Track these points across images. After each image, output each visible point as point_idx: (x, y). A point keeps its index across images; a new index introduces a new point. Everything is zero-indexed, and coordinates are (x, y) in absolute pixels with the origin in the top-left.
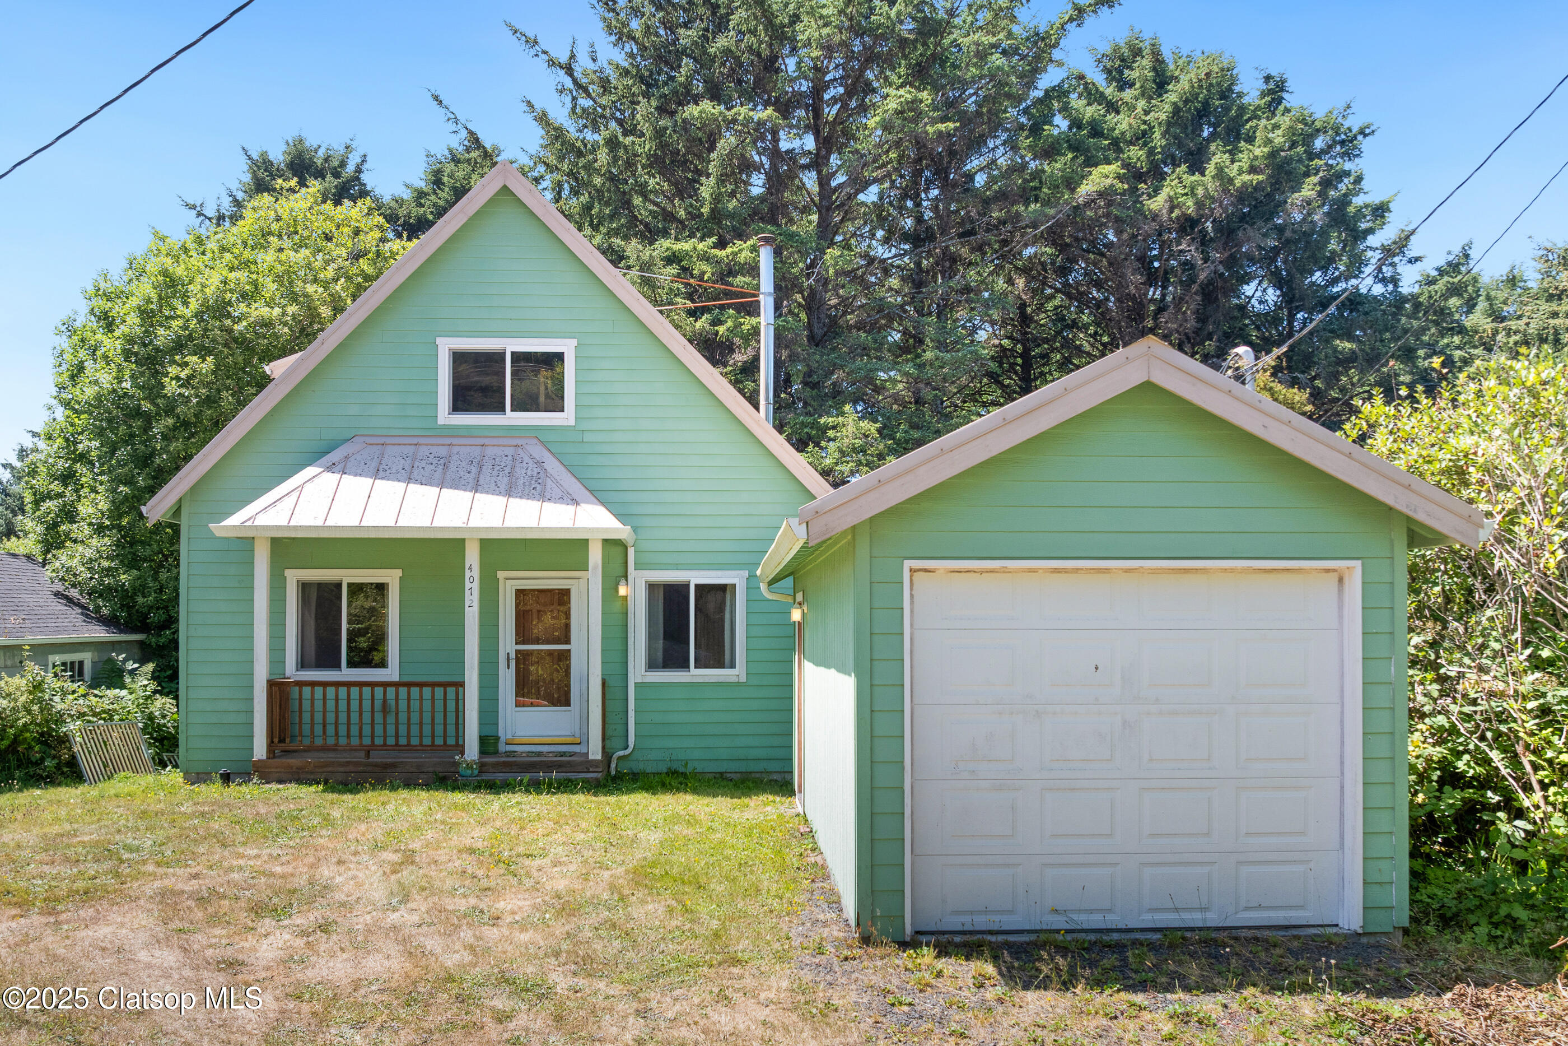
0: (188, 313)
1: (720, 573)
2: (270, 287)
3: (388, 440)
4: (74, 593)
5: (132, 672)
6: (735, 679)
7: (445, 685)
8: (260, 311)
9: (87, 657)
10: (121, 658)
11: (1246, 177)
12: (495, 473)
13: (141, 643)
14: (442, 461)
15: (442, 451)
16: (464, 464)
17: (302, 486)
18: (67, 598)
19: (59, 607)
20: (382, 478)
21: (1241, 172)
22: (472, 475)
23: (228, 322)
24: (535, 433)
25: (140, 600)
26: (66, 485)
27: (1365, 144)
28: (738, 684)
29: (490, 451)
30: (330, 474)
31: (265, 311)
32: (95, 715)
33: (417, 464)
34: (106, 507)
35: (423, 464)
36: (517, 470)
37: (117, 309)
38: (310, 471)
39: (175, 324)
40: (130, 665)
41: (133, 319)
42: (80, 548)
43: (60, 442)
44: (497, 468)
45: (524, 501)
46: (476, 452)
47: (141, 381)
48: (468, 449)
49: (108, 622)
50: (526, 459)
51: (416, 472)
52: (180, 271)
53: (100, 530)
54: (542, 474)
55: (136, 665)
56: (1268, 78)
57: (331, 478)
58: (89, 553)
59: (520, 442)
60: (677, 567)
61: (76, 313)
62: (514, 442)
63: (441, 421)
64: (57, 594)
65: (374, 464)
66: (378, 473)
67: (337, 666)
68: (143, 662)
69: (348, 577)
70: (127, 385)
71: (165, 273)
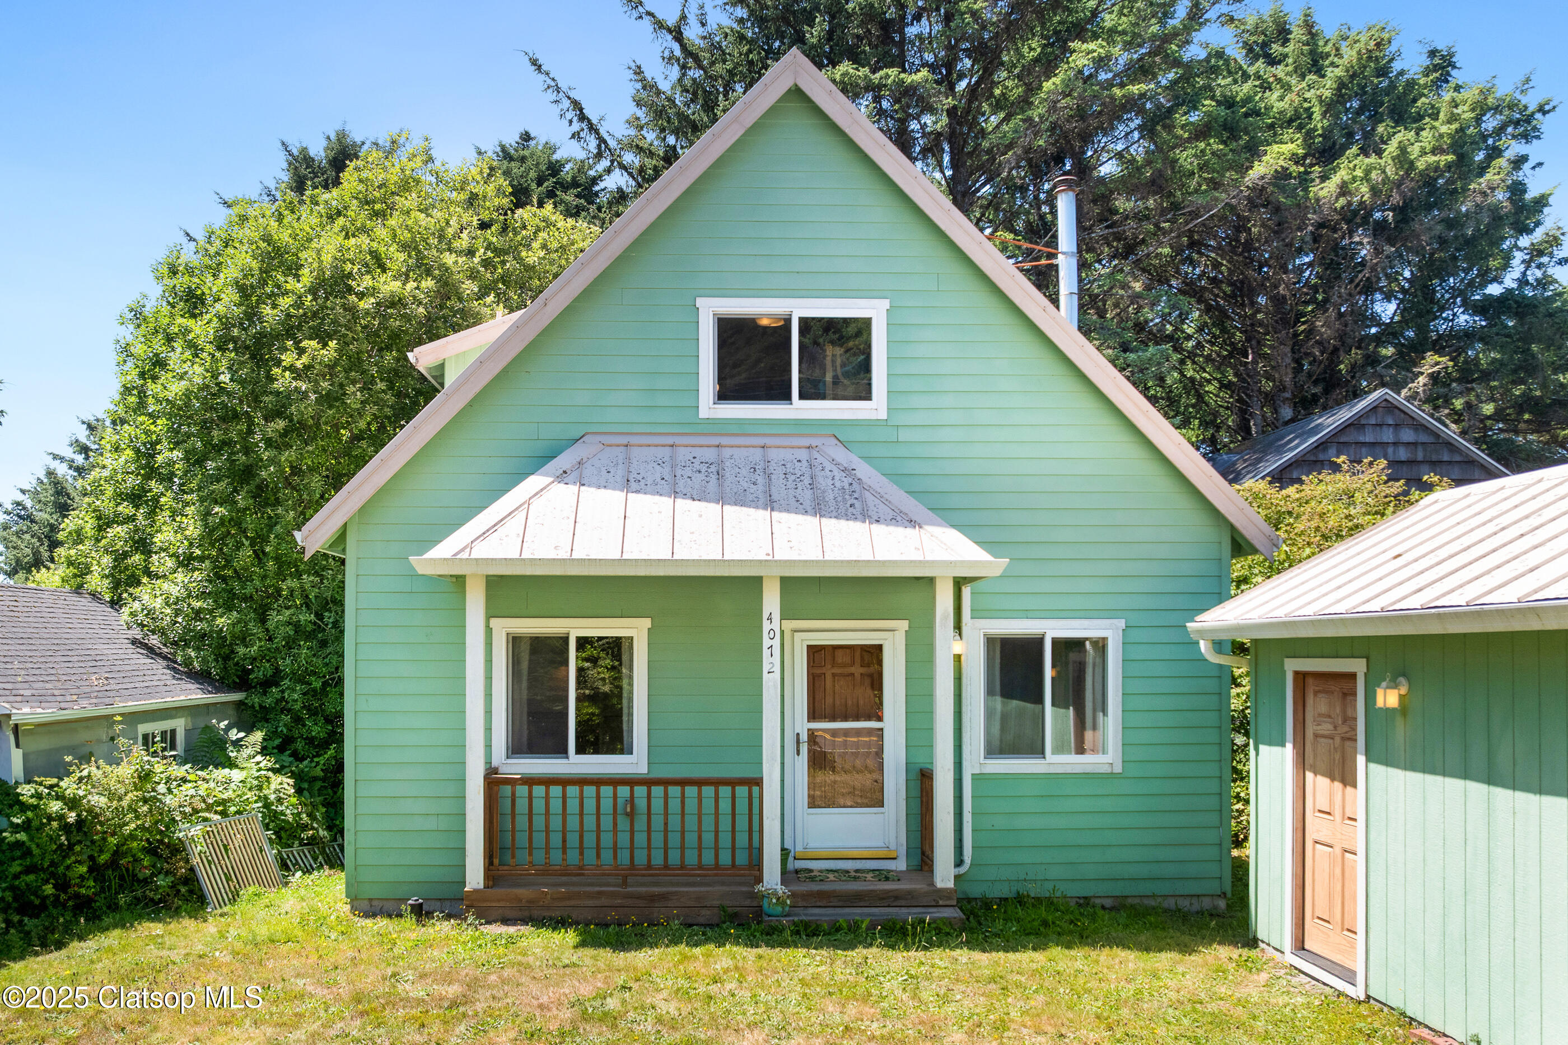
0: (299, 287)
1: (1086, 623)
2: (398, 259)
3: (634, 440)
4: (154, 640)
5: (237, 744)
6: (1106, 769)
7: (733, 783)
8: (389, 286)
9: (179, 725)
10: (223, 725)
11: (1432, 159)
12: (791, 484)
13: (240, 705)
14: (713, 469)
15: (710, 454)
16: (744, 472)
17: (528, 502)
18: (146, 646)
19: (141, 660)
20: (637, 492)
21: (1423, 153)
22: (760, 487)
23: (353, 298)
24: (833, 429)
25: (241, 650)
26: (137, 507)
27: (1546, 123)
28: (1111, 776)
29: (774, 454)
30: (562, 485)
31: (395, 286)
32: (209, 808)
33: (679, 473)
34: (197, 532)
35: (688, 472)
36: (820, 480)
37: (210, 285)
38: (534, 482)
39: (285, 302)
40: (234, 734)
41: (230, 296)
42: (166, 586)
43: (129, 453)
44: (792, 478)
45: (843, 523)
46: (757, 455)
47: (243, 372)
48: (744, 452)
49: (201, 677)
50: (828, 466)
51: (681, 483)
52: (284, 237)
53: (186, 562)
54: (856, 486)
55: (242, 735)
56: (1433, 53)
57: (565, 493)
58: (175, 591)
59: (814, 442)
60: (1027, 614)
61: (145, 297)
62: (806, 442)
63: (704, 413)
64: (134, 642)
65: (620, 472)
66: (629, 484)
67: (562, 751)
68: (249, 730)
69: (577, 628)
70: (225, 378)
71: (267, 239)
